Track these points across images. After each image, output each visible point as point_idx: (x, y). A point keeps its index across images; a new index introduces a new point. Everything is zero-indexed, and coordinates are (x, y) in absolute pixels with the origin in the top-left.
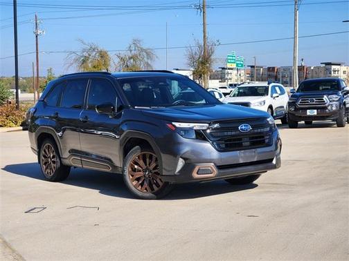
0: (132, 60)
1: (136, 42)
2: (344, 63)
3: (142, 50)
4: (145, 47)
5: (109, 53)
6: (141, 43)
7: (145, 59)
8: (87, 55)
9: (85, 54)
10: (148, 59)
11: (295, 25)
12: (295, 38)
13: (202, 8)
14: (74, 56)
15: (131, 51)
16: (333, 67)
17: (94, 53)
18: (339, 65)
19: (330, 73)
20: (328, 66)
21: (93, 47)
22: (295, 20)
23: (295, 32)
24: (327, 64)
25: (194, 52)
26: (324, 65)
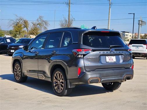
0: (38, 25)
1: (40, 17)
2: (130, 32)
3: (43, 21)
4: (44, 20)
5: (28, 21)
6: (43, 18)
7: (44, 25)
8: (18, 22)
9: (18, 21)
10: (45, 25)
11: (109, 14)
12: (109, 20)
13: (69, 4)
14: (12, 22)
15: (38, 21)
16: (126, 33)
17: (22, 21)
18: (128, 33)
19: (124, 36)
20: (124, 33)
21: (21, 18)
22: (109, 12)
23: (109, 17)
24: (123, 32)
25: (63, 23)
26: (122, 32)
